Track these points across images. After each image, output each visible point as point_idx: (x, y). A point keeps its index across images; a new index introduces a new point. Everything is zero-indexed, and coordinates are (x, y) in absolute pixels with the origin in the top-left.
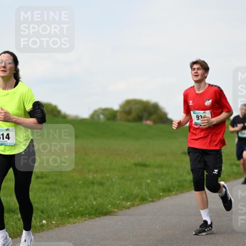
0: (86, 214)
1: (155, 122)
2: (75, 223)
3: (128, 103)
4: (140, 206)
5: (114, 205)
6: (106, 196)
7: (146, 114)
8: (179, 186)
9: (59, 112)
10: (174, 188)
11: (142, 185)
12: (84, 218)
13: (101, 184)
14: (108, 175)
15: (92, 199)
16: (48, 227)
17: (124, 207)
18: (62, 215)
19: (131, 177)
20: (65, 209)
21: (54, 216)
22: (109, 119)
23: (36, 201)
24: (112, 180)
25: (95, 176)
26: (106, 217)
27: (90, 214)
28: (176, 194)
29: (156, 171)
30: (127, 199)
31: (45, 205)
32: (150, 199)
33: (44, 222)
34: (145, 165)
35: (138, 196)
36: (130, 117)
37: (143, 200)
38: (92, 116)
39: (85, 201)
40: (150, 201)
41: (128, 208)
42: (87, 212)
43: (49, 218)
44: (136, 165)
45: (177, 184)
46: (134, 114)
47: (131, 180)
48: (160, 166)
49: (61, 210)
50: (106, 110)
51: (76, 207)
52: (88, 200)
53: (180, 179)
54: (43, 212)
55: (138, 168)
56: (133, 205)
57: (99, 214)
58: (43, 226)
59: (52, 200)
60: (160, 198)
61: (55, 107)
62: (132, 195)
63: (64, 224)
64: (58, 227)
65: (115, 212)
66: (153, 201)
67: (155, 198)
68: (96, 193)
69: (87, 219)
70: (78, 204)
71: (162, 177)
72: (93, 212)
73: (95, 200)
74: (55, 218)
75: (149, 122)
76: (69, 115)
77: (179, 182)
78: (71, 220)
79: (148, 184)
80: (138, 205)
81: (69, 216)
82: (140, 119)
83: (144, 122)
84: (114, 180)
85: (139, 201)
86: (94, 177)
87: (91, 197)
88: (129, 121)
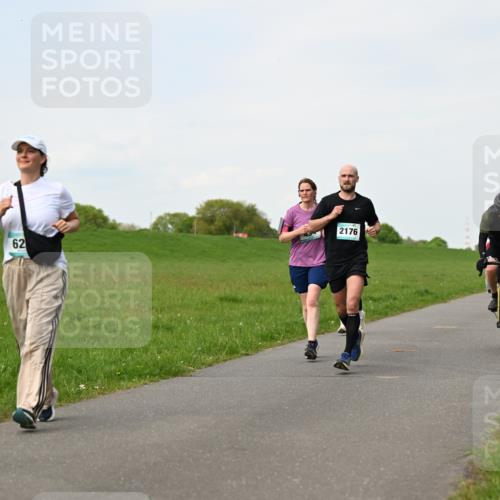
0: (146, 375)
1: (250, 235)
2: (129, 388)
3: (210, 205)
4: (227, 362)
5: (188, 361)
6: (176, 347)
7: (237, 223)
8: (287, 332)
9: (105, 219)
10: (280, 334)
11: (230, 329)
12: (142, 381)
13: (169, 329)
14: (179, 315)
15: (156, 352)
16: (88, 395)
17: (203, 364)
18: (110, 376)
19: (213, 318)
20: (113, 367)
21: (97, 378)
22: (181, 231)
23: (70, 355)
24: (186, 323)
25: (160, 316)
26: (175, 379)
27: (152, 374)
28: (282, 344)
29: (252, 308)
30: (208, 351)
31: (84, 361)
32: (243, 352)
33: (82, 386)
34: (235, 300)
35: (225, 347)
36: (213, 227)
37: (233, 352)
38: (155, 225)
39: (144, 355)
40: (243, 355)
41: (210, 365)
42: (148, 371)
43: (89, 380)
44: (221, 299)
45: (284, 328)
46: (218, 223)
47: (215, 323)
48: (259, 301)
49: (107, 368)
50: (175, 215)
51: (131, 363)
52: (149, 354)
53: (288, 320)
54: (79, 372)
55: (225, 304)
56: (217, 361)
57: (165, 374)
58: (80, 392)
59: (95, 353)
60: (258, 349)
61: (100, 211)
62: (216, 345)
63: (112, 390)
64: (102, 394)
65: (190, 371)
66: (247, 355)
67: (250, 349)
68: (162, 343)
69: (147, 381)
70: (133, 359)
71: (261, 317)
72: (158, 371)
73: (160, 352)
74: (99, 381)
75: (240, 235)
76: (120, 224)
77: (288, 325)
78: (122, 383)
79: (240, 330)
80: (226, 360)
81: (120, 378)
82: (227, 230)
83: (235, 235)
84: (188, 322)
85: (227, 353)
86: (158, 318)
87: (154, 349)
88: (210, 233)
